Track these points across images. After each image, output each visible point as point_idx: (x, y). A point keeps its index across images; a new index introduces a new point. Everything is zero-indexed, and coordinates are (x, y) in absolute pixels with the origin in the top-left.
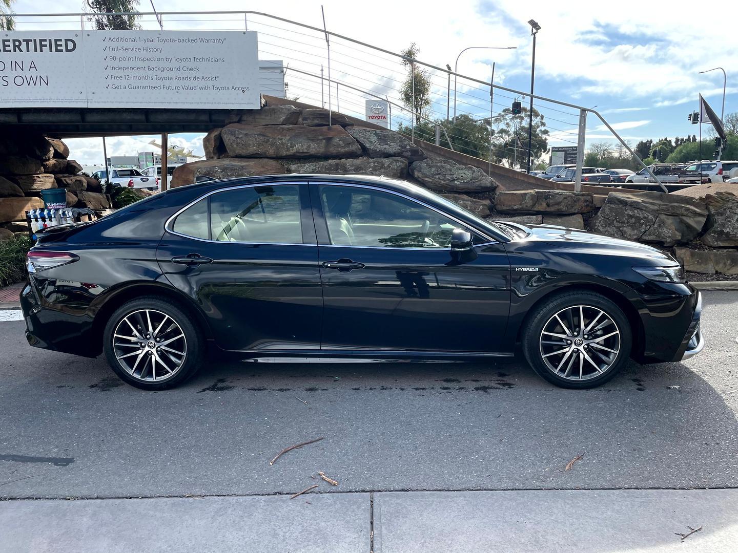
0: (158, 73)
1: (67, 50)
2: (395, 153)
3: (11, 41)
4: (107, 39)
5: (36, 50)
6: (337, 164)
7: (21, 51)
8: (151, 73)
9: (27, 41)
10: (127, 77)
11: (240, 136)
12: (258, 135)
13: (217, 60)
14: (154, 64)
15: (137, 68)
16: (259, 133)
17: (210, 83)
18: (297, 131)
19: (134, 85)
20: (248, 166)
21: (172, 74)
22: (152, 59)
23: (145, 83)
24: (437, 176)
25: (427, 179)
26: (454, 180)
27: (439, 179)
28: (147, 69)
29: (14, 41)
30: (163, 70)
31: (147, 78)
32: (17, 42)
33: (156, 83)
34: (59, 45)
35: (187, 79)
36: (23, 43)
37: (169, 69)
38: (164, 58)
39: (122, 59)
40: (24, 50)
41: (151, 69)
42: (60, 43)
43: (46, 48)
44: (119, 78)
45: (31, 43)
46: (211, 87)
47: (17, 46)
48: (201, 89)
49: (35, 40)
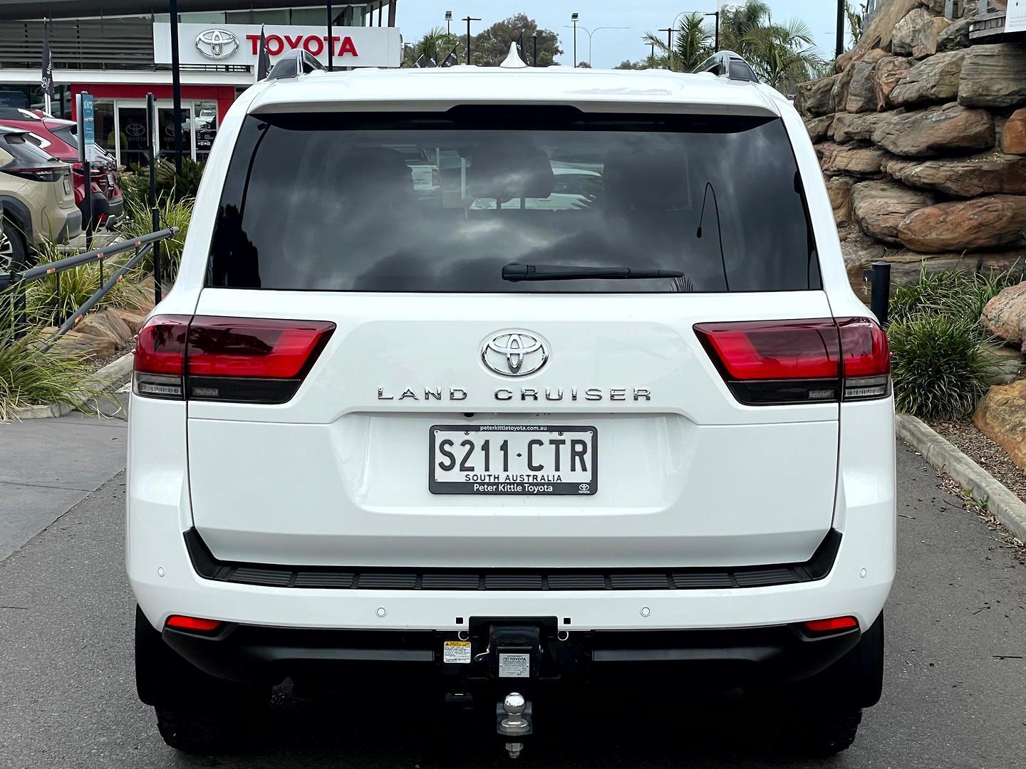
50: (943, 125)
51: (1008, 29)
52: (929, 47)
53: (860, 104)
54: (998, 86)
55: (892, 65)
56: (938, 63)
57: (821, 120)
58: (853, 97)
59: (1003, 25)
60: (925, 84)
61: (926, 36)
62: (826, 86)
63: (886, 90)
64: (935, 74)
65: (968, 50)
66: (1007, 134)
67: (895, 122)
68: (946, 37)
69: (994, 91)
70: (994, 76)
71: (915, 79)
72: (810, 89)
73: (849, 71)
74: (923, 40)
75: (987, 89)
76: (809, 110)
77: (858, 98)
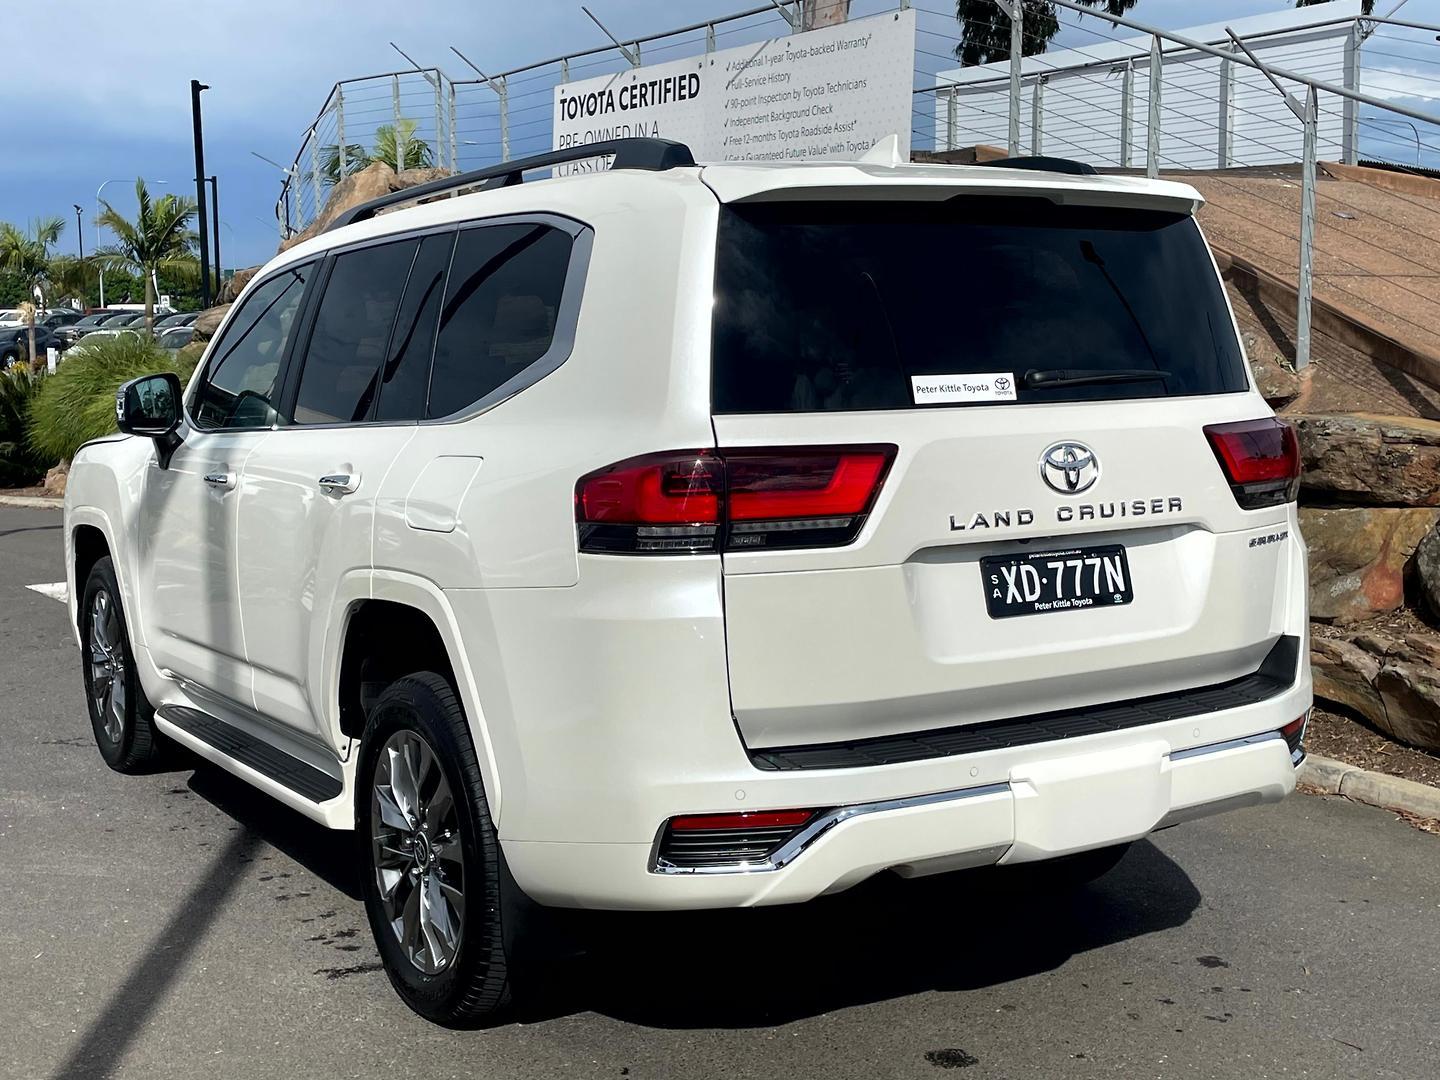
0: (785, 126)
1: (692, 96)
3: (639, 87)
4: (731, 66)
5: (660, 102)
7: (646, 105)
8: (773, 127)
9: (653, 84)
10: (747, 137)
13: (857, 86)
14: (777, 107)
15: (759, 119)
17: (843, 137)
19: (753, 154)
21: (796, 124)
22: (777, 98)
23: (766, 147)
28: (770, 118)
29: (643, 85)
30: (787, 116)
31: (769, 136)
32: (644, 89)
33: (779, 146)
34: (684, 87)
35: (816, 131)
36: (649, 89)
37: (797, 114)
38: (792, 92)
39: (745, 103)
40: (649, 101)
41: (774, 117)
42: (683, 83)
43: (670, 96)
44: (738, 141)
45: (657, 87)
46: (846, 145)
47: (643, 96)
48: (833, 150)
49: (660, 81)
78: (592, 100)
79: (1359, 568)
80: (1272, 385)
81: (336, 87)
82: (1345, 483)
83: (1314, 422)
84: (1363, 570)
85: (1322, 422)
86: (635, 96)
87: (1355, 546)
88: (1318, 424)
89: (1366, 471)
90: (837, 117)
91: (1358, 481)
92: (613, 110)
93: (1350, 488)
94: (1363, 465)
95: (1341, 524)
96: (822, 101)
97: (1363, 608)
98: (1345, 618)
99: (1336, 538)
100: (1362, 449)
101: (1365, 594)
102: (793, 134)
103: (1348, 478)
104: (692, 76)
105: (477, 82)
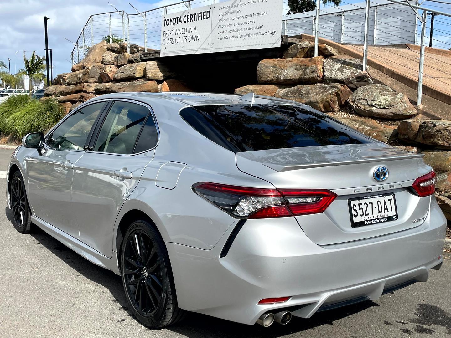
0: (239, 27)
1: (208, 18)
2: (344, 79)
3: (190, 15)
4: (221, 8)
5: (197, 20)
6: (298, 89)
8: (234, 28)
9: (195, 14)
10: (226, 31)
11: (263, 68)
12: (273, 67)
13: (263, 14)
14: (236, 21)
15: (230, 25)
16: (273, 65)
17: (258, 31)
18: (293, 63)
19: (228, 36)
20: (255, 90)
21: (243, 27)
22: (236, 18)
23: (232, 34)
24: (360, 102)
25: (352, 104)
26: (373, 106)
27: (361, 104)
28: (234, 25)
30: (239, 24)
31: (233, 31)
32: (191, 16)
33: (237, 34)
34: (205, 15)
35: (249, 29)
36: (194, 16)
37: (243, 24)
38: (241, 17)
39: (225, 20)
40: (193, 20)
41: (235, 25)
42: (205, 14)
43: (200, 18)
44: (223, 32)
45: (196, 16)
46: (259, 33)
47: (191, 18)
48: (255, 35)
49: (197, 13)
50: (144, 85)
51: (162, 56)
52: (123, 62)
53: (95, 80)
54: (159, 74)
55: (110, 67)
56: (133, 66)
57: (77, 86)
58: (91, 78)
59: (160, 54)
60: (129, 73)
61: (121, 58)
62: (74, 75)
63: (110, 75)
64: (133, 70)
65: (147, 62)
66: (164, 89)
67: (120, 85)
68: (133, 58)
69: (157, 75)
70: (157, 71)
71: (123, 71)
72: (65, 76)
73: (86, 70)
74: (120, 60)
75: (155, 74)
76: (68, 83)
77: (94, 78)
78: (174, 20)
79: (446, 171)
80: (409, 110)
81: (90, 17)
82: (441, 143)
83: (429, 122)
84: (448, 172)
85: (432, 122)
86: (189, 18)
87: (445, 164)
88: (430, 123)
89: (448, 139)
90: (256, 24)
91: (445, 142)
92: (181, 23)
93: (443, 144)
94: (448, 137)
95: (440, 156)
96: (251, 19)
97: (448, 185)
98: (442, 188)
99: (438, 161)
100: (447, 131)
101: (449, 180)
102: (241, 30)
103: (442, 141)
104: (208, 12)
105: (137, 14)
